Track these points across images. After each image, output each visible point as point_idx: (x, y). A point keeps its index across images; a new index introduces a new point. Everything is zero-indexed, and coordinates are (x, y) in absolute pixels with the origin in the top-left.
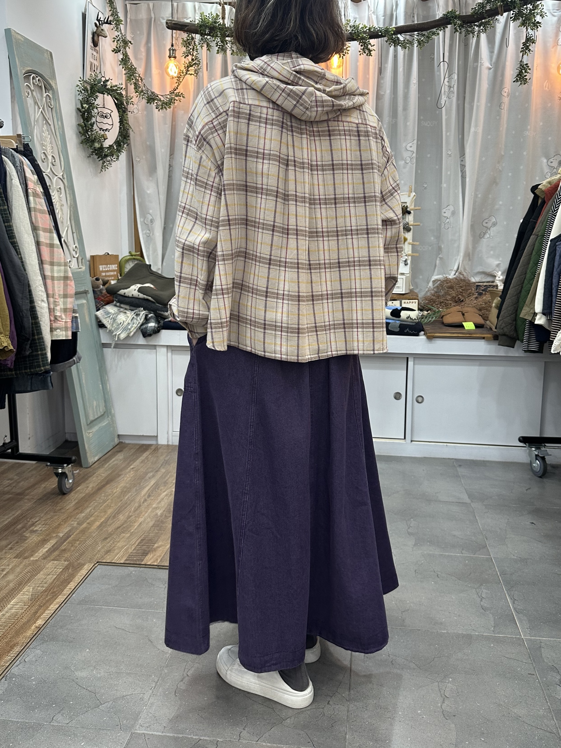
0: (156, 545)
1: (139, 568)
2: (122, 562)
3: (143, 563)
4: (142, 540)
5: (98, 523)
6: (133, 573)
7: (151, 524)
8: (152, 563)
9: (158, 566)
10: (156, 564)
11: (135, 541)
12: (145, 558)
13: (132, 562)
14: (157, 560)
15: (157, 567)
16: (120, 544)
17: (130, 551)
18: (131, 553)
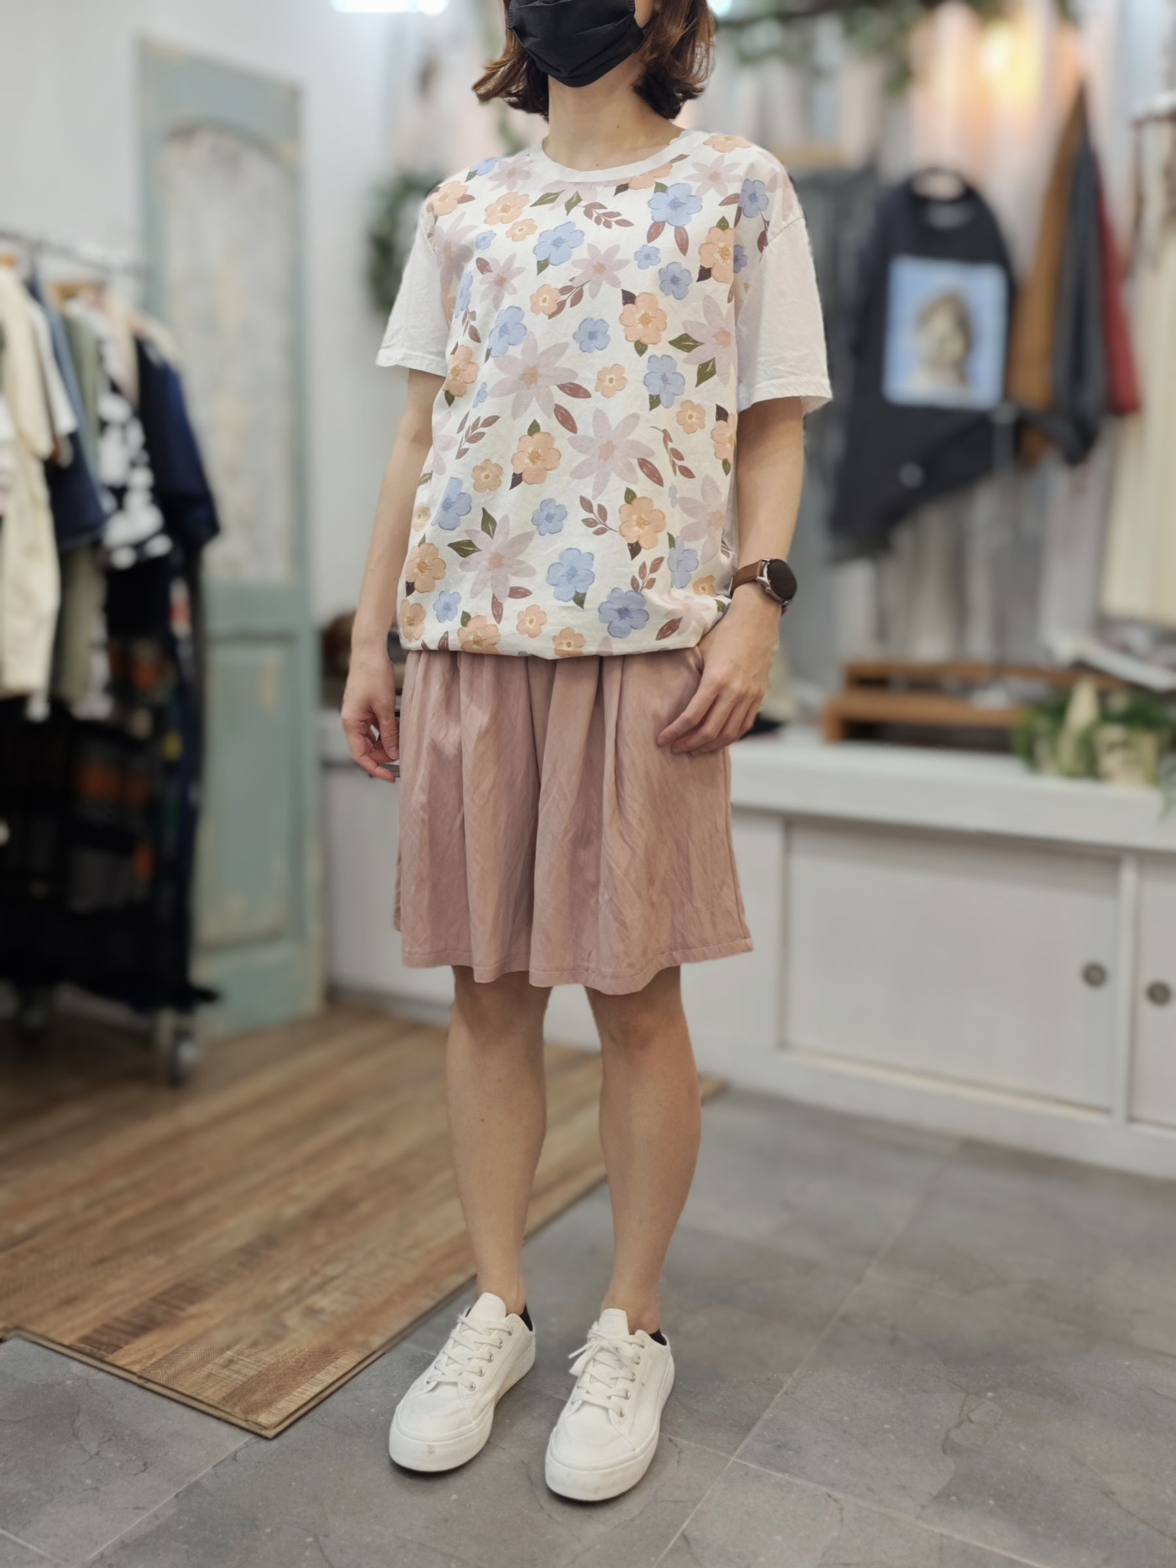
0: (192, 1310)
1: (92, 1371)
2: (66, 1342)
3: (110, 1358)
4: (177, 1286)
5: (127, 1213)
6: (68, 1383)
7: (239, 1242)
8: (132, 1363)
9: (140, 1377)
10: (136, 1368)
11: (159, 1283)
12: (127, 1343)
13: (87, 1348)
14: (151, 1357)
15: (134, 1379)
16: (114, 1286)
17: (120, 1312)
18: (118, 1320)
